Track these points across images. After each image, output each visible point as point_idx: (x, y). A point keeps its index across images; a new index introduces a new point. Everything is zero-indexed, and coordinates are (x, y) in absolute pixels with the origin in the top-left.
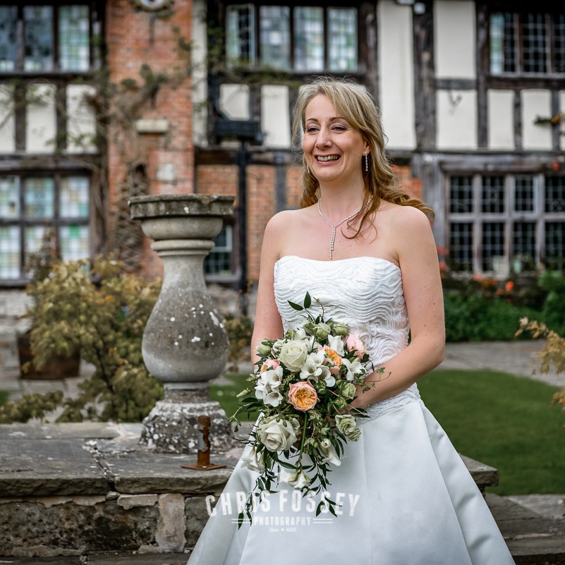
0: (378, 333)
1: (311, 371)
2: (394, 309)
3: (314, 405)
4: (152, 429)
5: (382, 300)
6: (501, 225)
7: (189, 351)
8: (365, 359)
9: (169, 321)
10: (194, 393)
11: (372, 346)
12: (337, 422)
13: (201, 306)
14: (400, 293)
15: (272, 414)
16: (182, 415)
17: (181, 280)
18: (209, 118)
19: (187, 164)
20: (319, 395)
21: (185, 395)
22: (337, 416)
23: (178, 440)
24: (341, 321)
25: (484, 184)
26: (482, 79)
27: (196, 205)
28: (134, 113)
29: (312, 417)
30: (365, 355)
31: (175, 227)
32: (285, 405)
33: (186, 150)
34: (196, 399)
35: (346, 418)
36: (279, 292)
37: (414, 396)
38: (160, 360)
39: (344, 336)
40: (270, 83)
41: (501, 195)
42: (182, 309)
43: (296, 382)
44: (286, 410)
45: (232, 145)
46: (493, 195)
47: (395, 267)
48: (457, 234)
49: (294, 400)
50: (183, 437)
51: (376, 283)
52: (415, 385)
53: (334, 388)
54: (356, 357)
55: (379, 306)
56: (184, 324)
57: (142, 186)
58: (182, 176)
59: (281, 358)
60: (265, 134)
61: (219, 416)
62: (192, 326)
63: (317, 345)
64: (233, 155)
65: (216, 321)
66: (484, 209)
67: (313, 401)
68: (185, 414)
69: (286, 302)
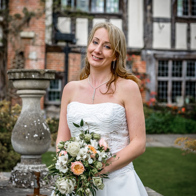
0: (114, 139)
1: (82, 156)
2: (122, 128)
3: (83, 172)
4: (15, 176)
5: (116, 123)
6: (180, 83)
7: (33, 141)
8: (108, 151)
9: (24, 127)
10: (34, 160)
11: (111, 144)
12: (93, 180)
13: (39, 120)
14: (125, 120)
15: (63, 176)
16: (29, 170)
17: (30, 108)
18: (53, 32)
19: (42, 52)
20: (85, 167)
21: (30, 161)
22: (93, 177)
23: (26, 182)
24: (97, 132)
25: (173, 64)
26: (173, 18)
27: (37, 74)
28: (19, 29)
29: (82, 178)
30: (108, 149)
31: (28, 84)
32: (69, 172)
33: (42, 46)
34: (35, 163)
35: (97, 178)
36: (69, 118)
37: (131, 168)
38: (19, 145)
39: (98, 139)
40: (80, 17)
41: (181, 69)
42: (30, 121)
43: (75, 161)
44: (70, 174)
45: (62, 44)
46: (177, 69)
47: (122, 107)
48: (161, 86)
49: (73, 170)
50: (28, 180)
51: (114, 115)
52: (132, 163)
53: (92, 165)
54: (103, 150)
55: (115, 126)
56: (31, 129)
57: (22, 61)
58: (40, 57)
59: (68, 150)
60: (77, 40)
61: (45, 171)
62: (34, 130)
63: (85, 144)
64: (63, 49)
65: (45, 127)
66: (173, 75)
67: (82, 170)
68: (30, 170)
69: (72, 123)
